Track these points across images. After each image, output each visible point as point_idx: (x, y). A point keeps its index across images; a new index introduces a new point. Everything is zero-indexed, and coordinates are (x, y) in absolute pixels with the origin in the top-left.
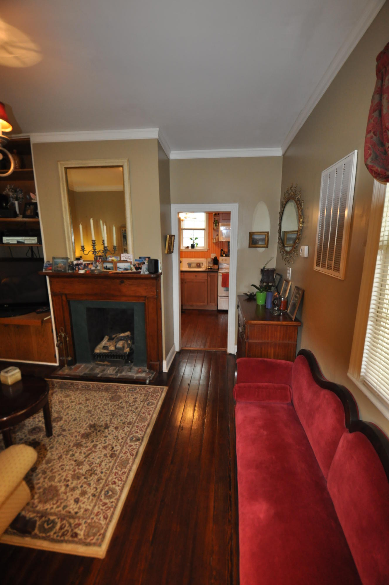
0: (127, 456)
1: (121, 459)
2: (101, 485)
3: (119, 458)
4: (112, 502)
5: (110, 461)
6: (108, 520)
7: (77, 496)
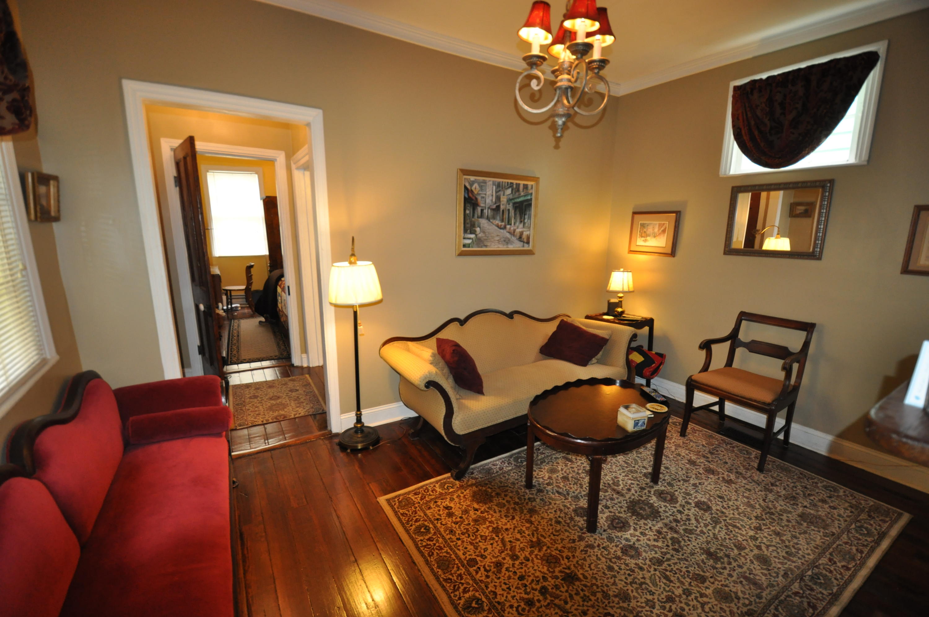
0: (451, 574)
1: (456, 566)
2: (442, 530)
3: (459, 565)
4: (411, 526)
5: (467, 555)
6: (399, 514)
7: (453, 510)
